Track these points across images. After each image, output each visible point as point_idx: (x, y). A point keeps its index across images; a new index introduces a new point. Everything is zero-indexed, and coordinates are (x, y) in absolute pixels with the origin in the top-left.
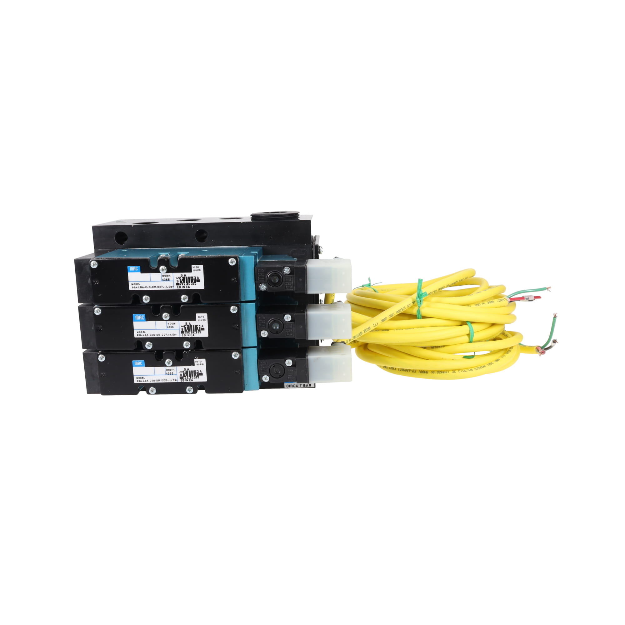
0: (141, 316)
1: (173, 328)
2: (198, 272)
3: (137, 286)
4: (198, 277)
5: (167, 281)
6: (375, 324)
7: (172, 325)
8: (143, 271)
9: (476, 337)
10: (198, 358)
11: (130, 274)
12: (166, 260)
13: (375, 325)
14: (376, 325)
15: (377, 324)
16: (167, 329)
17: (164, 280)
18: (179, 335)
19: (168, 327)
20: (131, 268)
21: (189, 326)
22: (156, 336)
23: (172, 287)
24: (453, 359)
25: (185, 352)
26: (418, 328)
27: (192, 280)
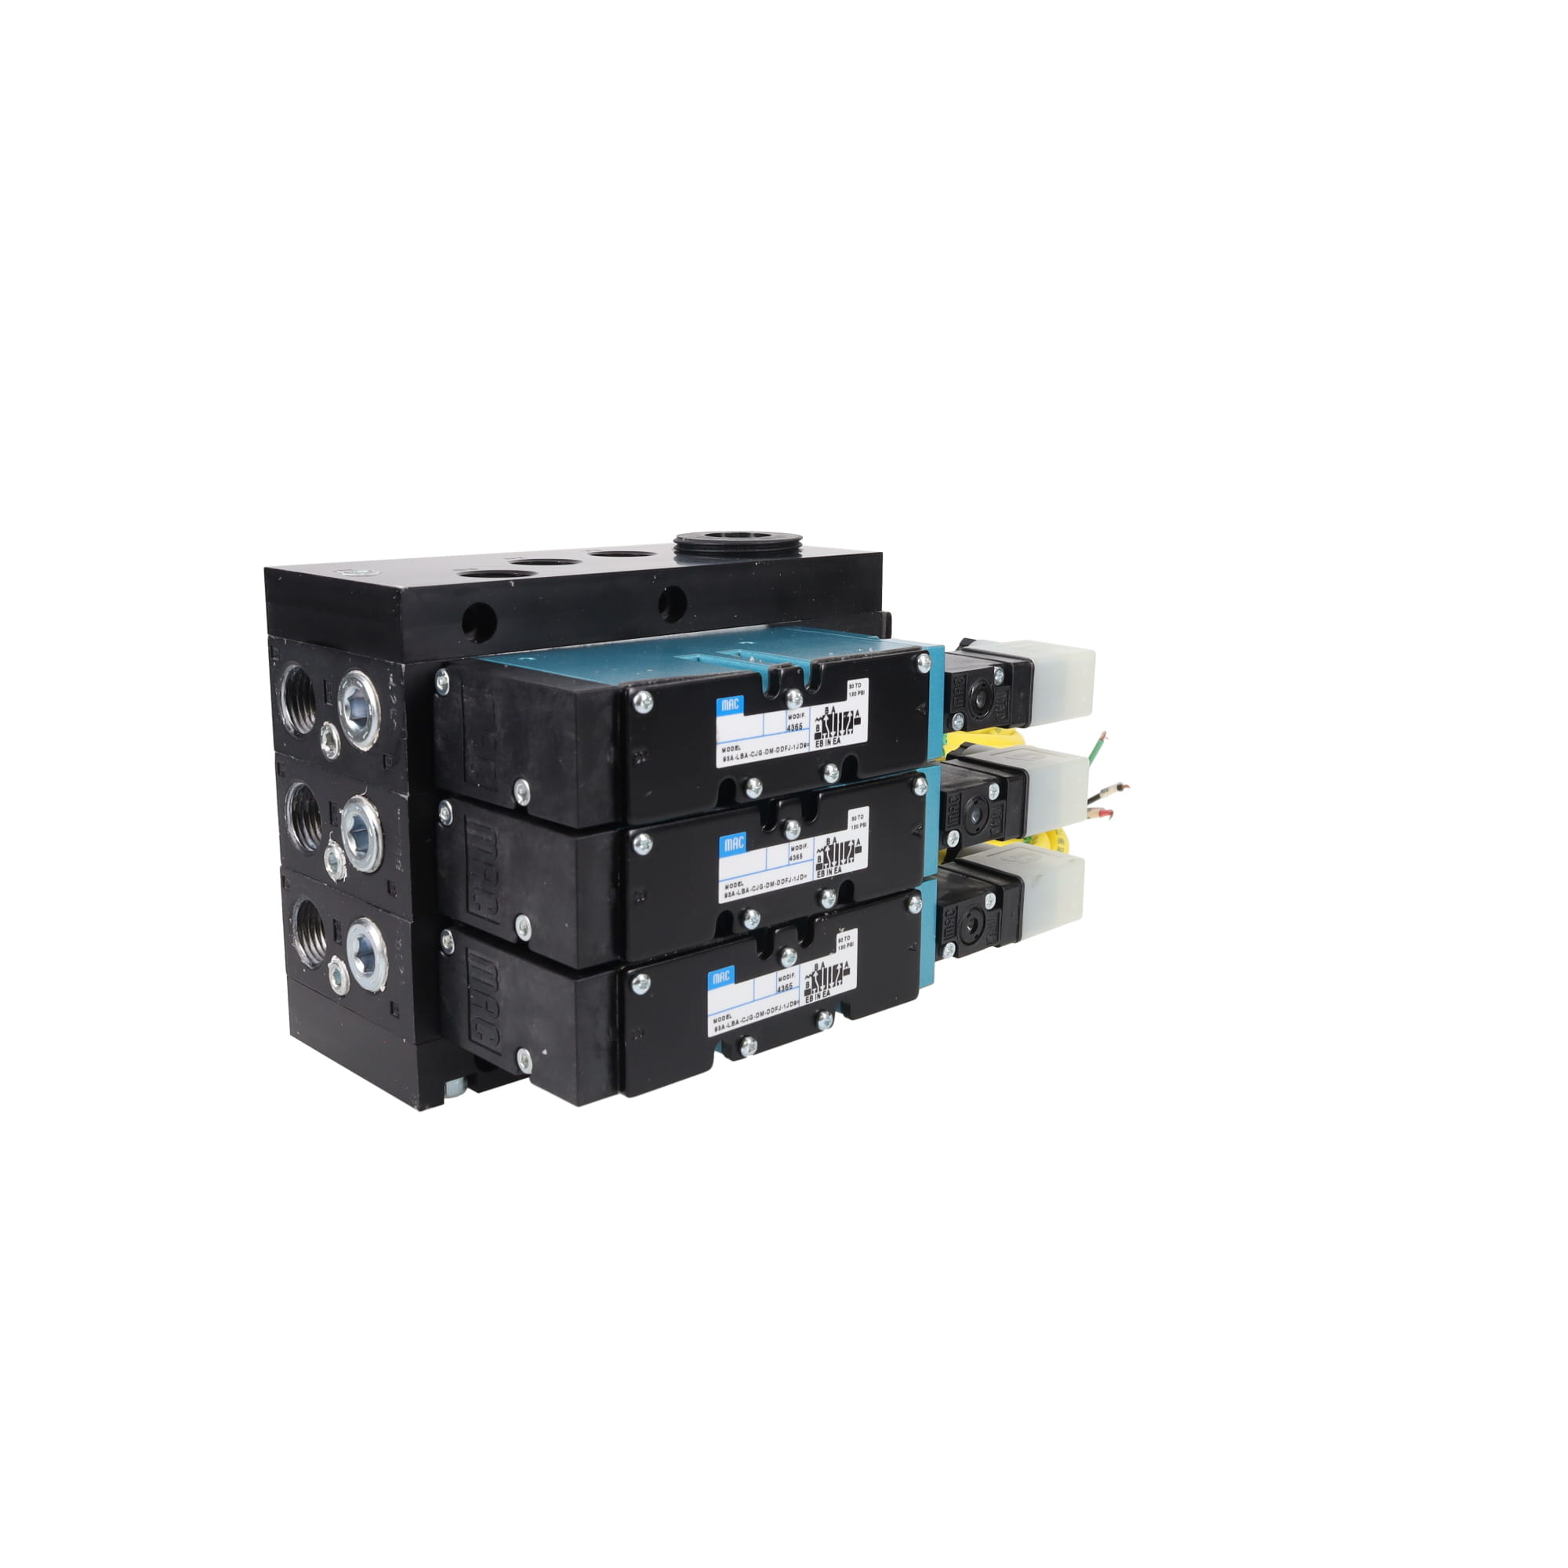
0: (737, 839)
1: (803, 860)
2: (858, 698)
3: (735, 753)
4: (858, 712)
5: (797, 730)
7: (798, 852)
8: (750, 709)
10: (845, 930)
11: (721, 721)
12: (799, 671)
16: (789, 865)
17: (791, 728)
18: (811, 876)
19: (791, 859)
20: (727, 703)
21: (833, 846)
22: (765, 890)
23: (805, 746)
25: (820, 921)
27: (846, 719)
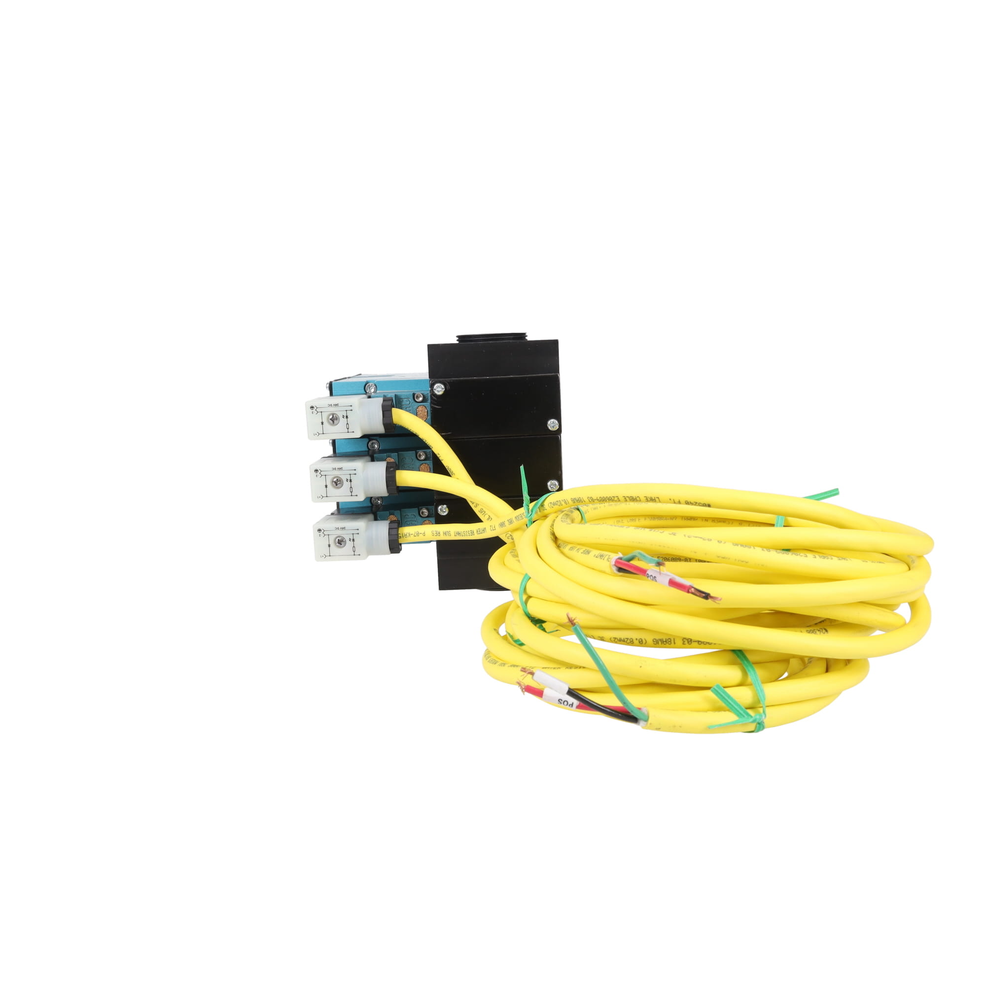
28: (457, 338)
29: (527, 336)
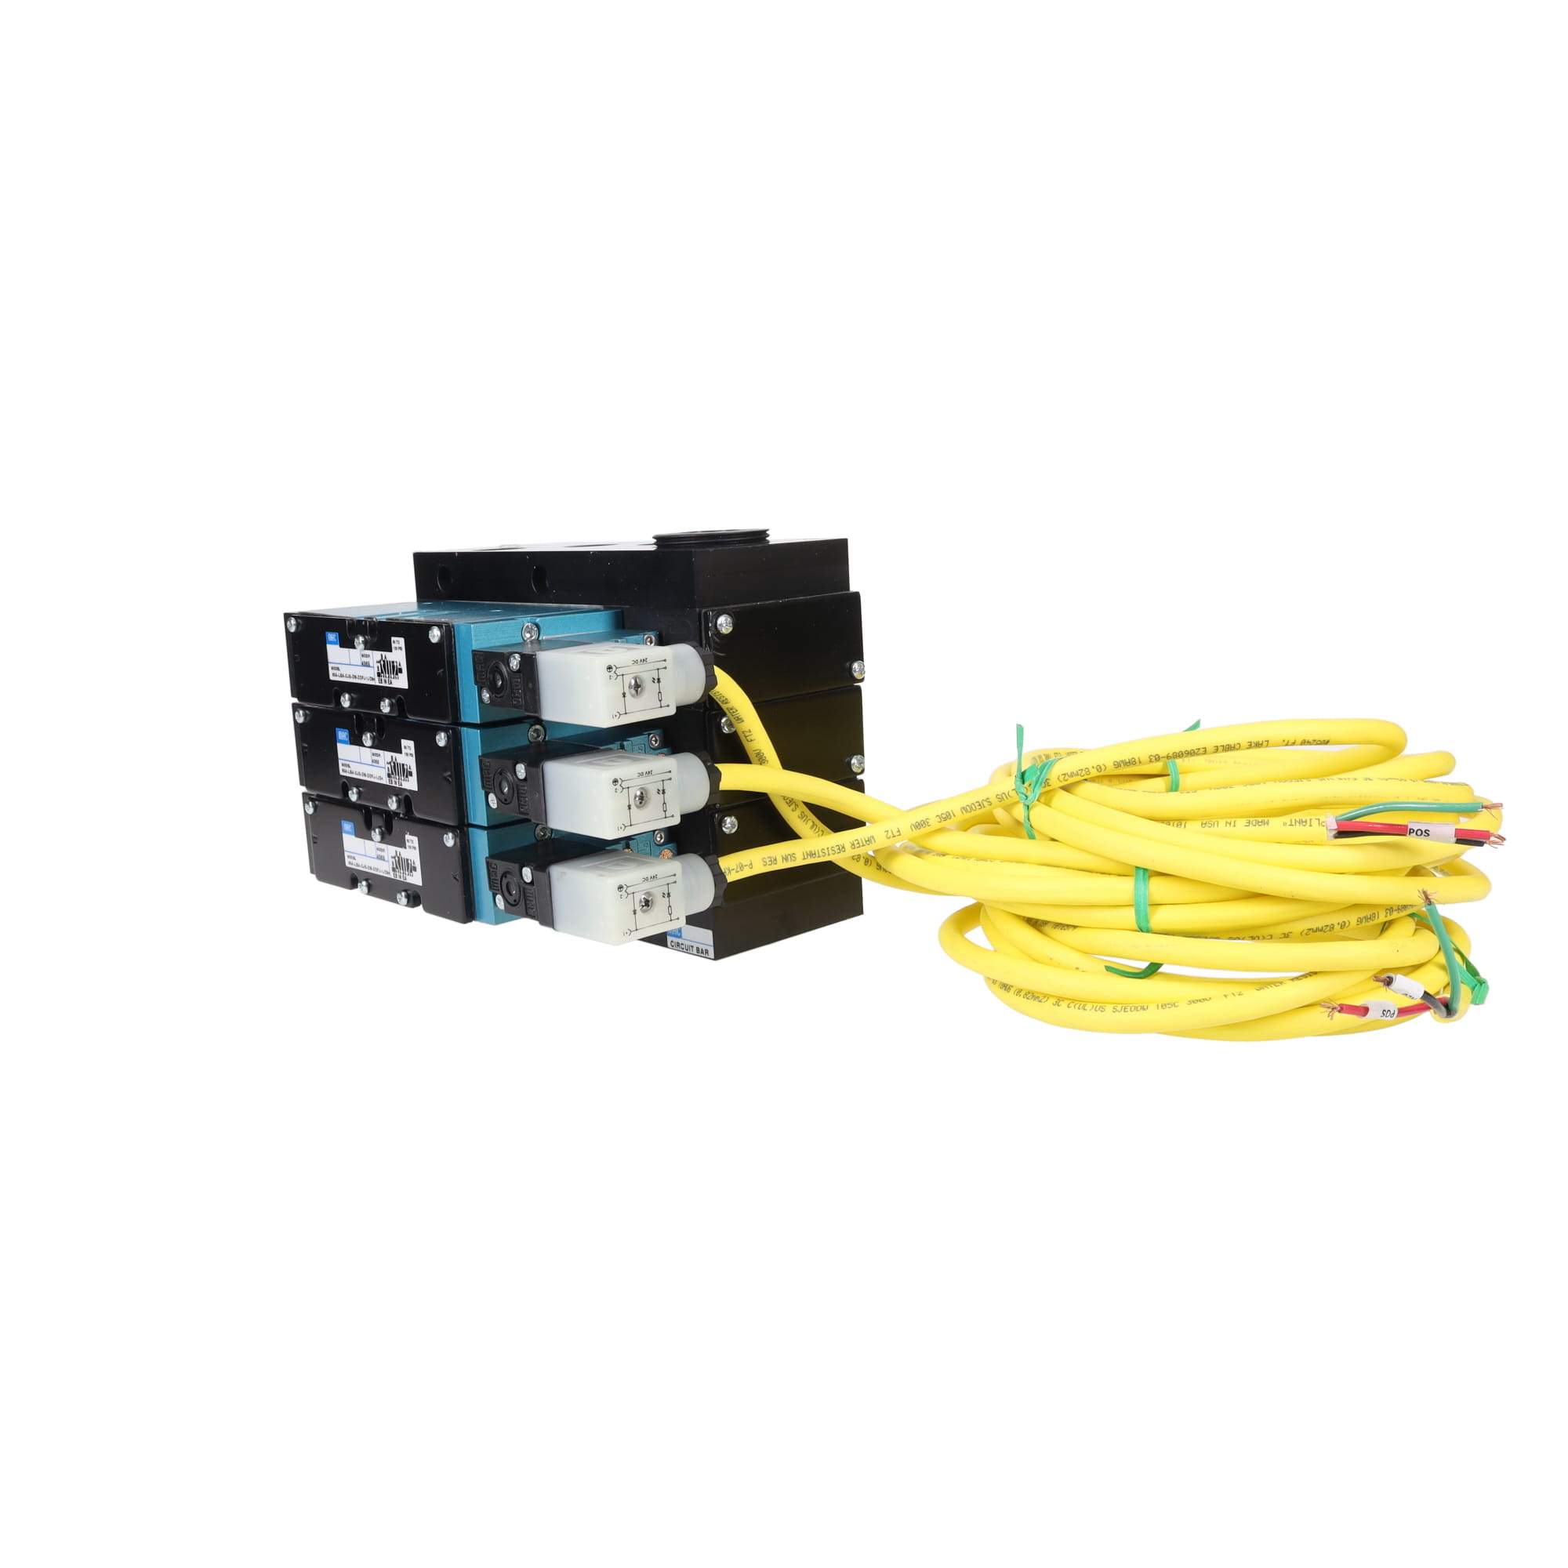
6: (890, 832)
9: (1161, 918)
13: (890, 834)
14: (896, 834)
15: (899, 831)
20: (332, 637)
21: (395, 763)
24: (1077, 968)
26: (1003, 861)
27: (393, 667)
28: (655, 540)
29: (768, 536)
